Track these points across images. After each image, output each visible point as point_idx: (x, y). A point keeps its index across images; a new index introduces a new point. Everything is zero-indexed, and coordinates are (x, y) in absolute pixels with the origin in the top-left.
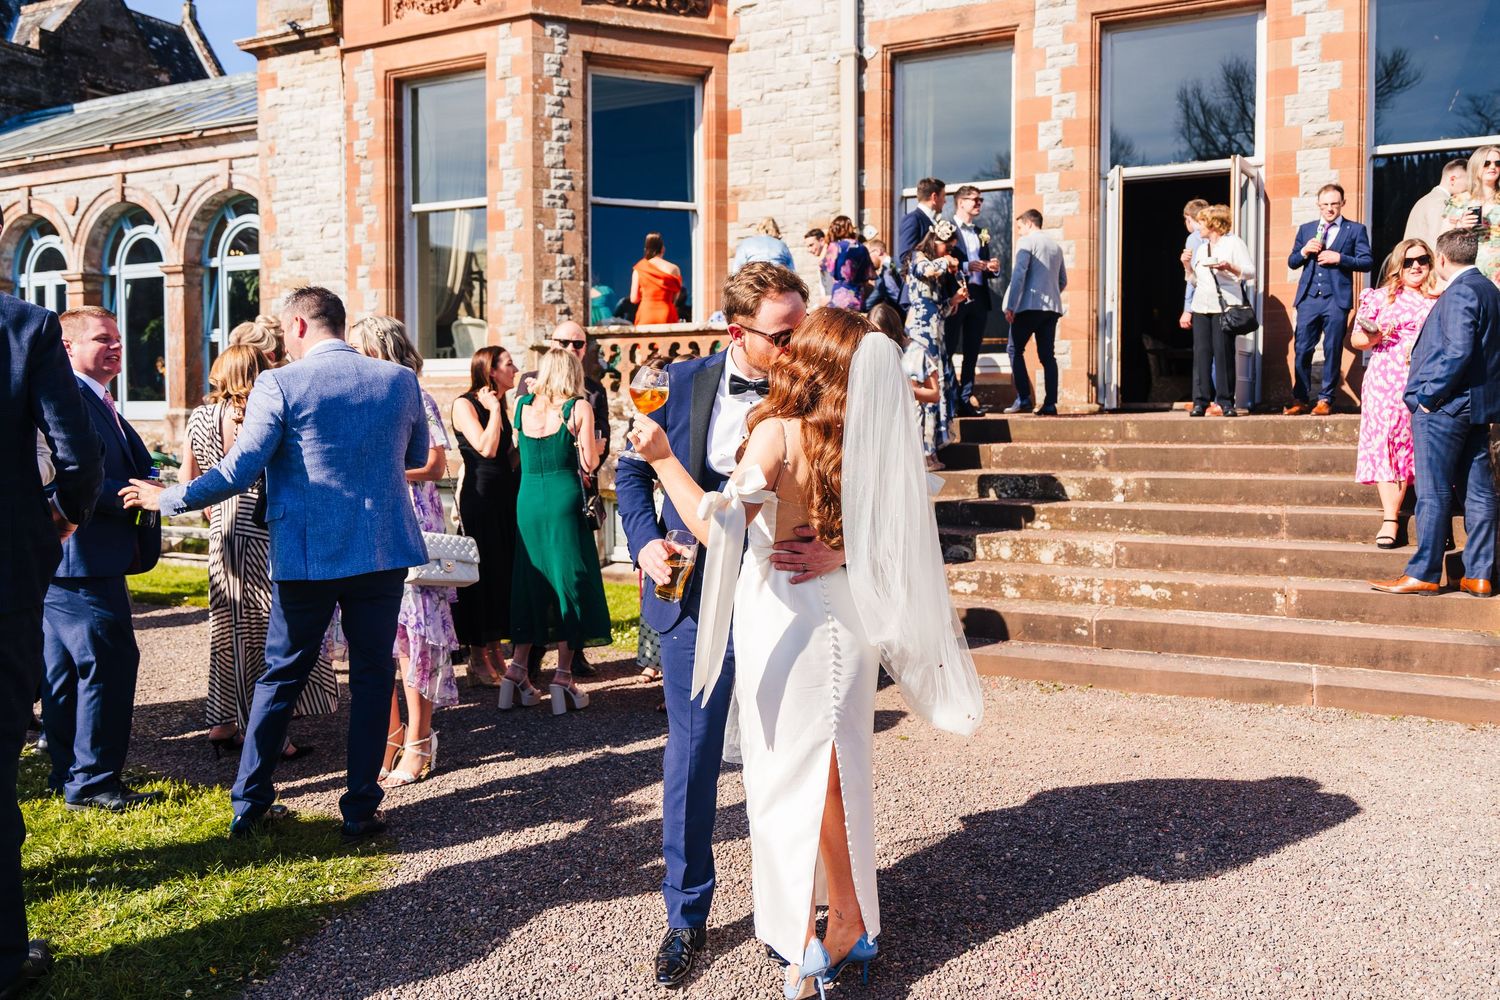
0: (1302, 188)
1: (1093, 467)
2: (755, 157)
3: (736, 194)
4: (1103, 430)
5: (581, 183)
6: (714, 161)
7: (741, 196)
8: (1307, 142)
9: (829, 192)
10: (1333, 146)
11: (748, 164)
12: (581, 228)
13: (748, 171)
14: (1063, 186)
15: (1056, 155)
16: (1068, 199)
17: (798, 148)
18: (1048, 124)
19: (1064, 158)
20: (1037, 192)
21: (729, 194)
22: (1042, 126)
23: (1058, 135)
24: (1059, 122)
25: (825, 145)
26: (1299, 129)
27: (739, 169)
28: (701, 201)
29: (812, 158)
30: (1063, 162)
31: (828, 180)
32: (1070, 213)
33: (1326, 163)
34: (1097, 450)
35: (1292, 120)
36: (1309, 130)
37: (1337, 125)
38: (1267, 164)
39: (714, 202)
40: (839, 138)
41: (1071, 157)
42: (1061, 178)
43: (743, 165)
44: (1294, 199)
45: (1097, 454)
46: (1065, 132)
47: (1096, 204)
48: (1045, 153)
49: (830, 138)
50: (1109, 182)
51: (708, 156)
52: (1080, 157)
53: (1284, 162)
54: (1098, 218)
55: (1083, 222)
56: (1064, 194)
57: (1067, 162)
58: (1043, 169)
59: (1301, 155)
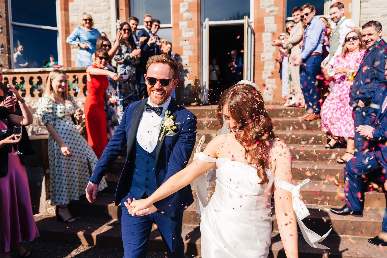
0: (266, 30)
1: (203, 128)
2: (79, 11)
3: (73, 25)
4: (206, 113)
5: (5, 15)
6: (63, 12)
7: (75, 26)
8: (267, 14)
9: (107, 25)
10: (275, 16)
11: (76, 14)
12: (6, 33)
13: (77, 17)
14: (189, 26)
15: (186, 15)
16: (190, 31)
17: (95, 9)
18: (183, 4)
19: (189, 16)
20: (180, 28)
21: (70, 25)
22: (181, 5)
23: (187, 8)
24: (187, 3)
25: (105, 8)
26: (265, 9)
27: (73, 15)
28: (60, 27)
29: (100, 13)
30: (188, 18)
31: (106, 21)
32: (191, 36)
33: (273, 21)
34: (204, 121)
35: (263, 6)
36: (268, 10)
37: (277, 9)
38: (255, 21)
39: (64, 27)
40: (109, 6)
41: (191, 16)
42: (188, 23)
43: (75, 14)
44: (263, 34)
45: (205, 123)
46: (189, 7)
47: (200, 34)
48: (182, 14)
49: (106, 5)
50: (204, 26)
51: (61, 10)
52: (194, 16)
53: (260, 21)
54: (200, 38)
55: (196, 39)
56: (189, 29)
57: (190, 18)
58: (182, 20)
59: (265, 18)
